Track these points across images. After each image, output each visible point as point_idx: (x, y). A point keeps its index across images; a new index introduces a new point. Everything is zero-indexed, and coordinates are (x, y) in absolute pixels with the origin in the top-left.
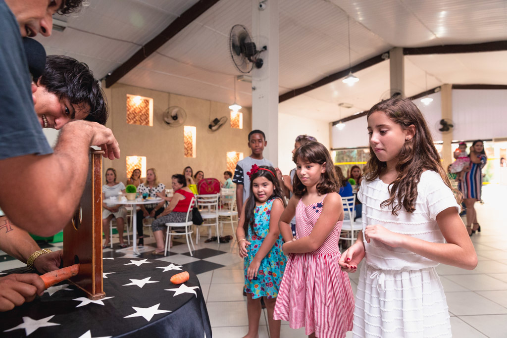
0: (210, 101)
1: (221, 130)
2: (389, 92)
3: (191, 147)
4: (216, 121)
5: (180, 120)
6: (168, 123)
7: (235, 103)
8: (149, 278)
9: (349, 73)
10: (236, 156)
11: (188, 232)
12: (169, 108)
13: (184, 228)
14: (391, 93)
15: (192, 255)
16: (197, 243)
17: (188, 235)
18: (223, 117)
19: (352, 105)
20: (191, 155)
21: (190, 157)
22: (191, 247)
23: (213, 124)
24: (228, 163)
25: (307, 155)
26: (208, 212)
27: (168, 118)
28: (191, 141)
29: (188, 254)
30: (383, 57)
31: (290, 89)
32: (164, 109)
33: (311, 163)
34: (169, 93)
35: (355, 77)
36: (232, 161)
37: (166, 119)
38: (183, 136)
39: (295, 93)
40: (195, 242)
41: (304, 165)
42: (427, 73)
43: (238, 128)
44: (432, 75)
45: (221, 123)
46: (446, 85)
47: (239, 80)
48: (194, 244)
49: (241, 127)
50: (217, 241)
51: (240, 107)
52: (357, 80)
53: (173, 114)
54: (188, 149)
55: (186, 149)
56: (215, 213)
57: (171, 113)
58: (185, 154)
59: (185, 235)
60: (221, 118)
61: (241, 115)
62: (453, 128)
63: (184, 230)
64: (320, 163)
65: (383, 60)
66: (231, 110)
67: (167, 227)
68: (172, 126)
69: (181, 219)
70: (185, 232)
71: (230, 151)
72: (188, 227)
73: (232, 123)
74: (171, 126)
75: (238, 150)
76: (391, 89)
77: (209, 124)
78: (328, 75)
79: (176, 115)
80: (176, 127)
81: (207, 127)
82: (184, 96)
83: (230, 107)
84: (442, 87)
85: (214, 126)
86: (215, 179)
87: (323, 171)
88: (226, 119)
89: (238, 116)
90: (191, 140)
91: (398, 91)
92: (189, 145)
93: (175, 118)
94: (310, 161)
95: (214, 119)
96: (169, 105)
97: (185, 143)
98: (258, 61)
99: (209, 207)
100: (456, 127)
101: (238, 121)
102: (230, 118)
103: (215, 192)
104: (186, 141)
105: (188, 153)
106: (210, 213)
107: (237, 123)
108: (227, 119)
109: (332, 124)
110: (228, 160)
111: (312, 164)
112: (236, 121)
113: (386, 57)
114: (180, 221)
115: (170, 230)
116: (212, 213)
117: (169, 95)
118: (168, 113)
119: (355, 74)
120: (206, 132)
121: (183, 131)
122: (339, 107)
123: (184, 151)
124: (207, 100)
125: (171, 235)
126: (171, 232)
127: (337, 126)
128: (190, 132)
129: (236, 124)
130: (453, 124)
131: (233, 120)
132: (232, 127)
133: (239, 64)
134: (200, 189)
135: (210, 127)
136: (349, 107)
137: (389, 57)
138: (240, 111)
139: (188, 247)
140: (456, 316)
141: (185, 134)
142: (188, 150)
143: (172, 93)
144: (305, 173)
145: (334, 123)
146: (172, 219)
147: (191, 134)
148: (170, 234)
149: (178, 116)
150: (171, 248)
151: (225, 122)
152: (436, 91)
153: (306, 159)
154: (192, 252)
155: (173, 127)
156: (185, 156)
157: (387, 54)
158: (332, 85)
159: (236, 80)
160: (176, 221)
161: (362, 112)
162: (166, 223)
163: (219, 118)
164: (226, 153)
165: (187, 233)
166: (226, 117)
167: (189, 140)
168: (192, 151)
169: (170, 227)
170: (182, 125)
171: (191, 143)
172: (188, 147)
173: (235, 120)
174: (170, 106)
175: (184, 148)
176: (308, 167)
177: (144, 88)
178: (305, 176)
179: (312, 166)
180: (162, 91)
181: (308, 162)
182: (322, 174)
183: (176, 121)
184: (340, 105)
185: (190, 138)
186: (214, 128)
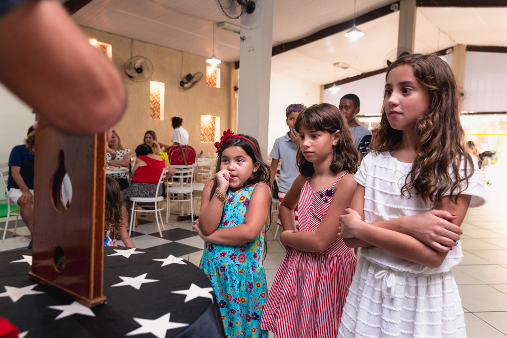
0: (182, 52)
1: (194, 88)
2: (396, 51)
3: (158, 108)
4: (189, 77)
5: (146, 74)
6: (131, 77)
7: (213, 57)
8: (145, 275)
9: (353, 25)
10: (212, 121)
11: (158, 209)
12: (131, 58)
13: (153, 204)
14: (398, 52)
15: (162, 236)
16: (167, 222)
17: (158, 212)
18: (198, 73)
19: (349, 65)
20: (158, 117)
21: (156, 119)
22: (161, 227)
23: (185, 80)
24: (201, 128)
25: (313, 120)
26: (180, 186)
27: (130, 70)
28: (158, 101)
29: (157, 235)
30: (391, 8)
31: (278, 42)
32: (126, 58)
33: (317, 130)
34: (132, 39)
35: (360, 31)
36: (207, 126)
37: (128, 71)
38: (149, 94)
39: (284, 47)
40: (164, 220)
41: (308, 133)
42: (439, 30)
43: (214, 86)
44: (445, 33)
45: (195, 79)
46: (459, 45)
47: (219, 28)
48: (164, 223)
49: (218, 86)
50: (191, 221)
51: (219, 62)
52: (361, 34)
53: (137, 65)
54: (154, 109)
55: (152, 109)
56: (189, 186)
57: (135, 64)
58: (151, 116)
59: (154, 213)
60: (195, 75)
61: (219, 71)
62: (463, 97)
63: (153, 206)
64: (331, 132)
65: (392, 11)
66: (209, 65)
67: (132, 202)
68: (136, 80)
69: (148, 192)
70: (154, 209)
71: (205, 114)
72: (158, 203)
73: (207, 81)
74: (134, 81)
75: (215, 113)
76: (399, 48)
77: (180, 80)
78: (324, 28)
79: (141, 67)
80: (140, 82)
81: (178, 84)
82: (151, 43)
83: (208, 61)
84: (454, 49)
85: (187, 83)
86: (189, 147)
87: (334, 143)
88: (200, 75)
89: (216, 72)
90: (159, 98)
91: (407, 51)
92: (156, 105)
93: (139, 70)
94: (316, 128)
95: (186, 74)
96: (131, 54)
97: (151, 102)
98: (249, 4)
99: (182, 180)
100: (467, 96)
101: (215, 79)
102: (206, 75)
103: (190, 162)
104: (152, 99)
105: (154, 115)
106: (182, 187)
107: (214, 81)
108: (202, 75)
109: (323, 87)
110: (202, 125)
111: (319, 132)
112: (213, 78)
113: (396, 7)
114: (148, 194)
115: (135, 206)
116: (185, 187)
117: (132, 42)
118: (131, 64)
119: (360, 27)
120: (176, 89)
121: (149, 87)
122: (333, 67)
123: (150, 112)
124: (178, 50)
125: (137, 212)
126: (137, 209)
127: (331, 89)
128: (157, 88)
129: (212, 83)
130: (464, 93)
131: (210, 77)
132: (207, 85)
133: (225, 7)
134: (171, 158)
135: (182, 84)
136: (345, 68)
137: (399, 9)
138: (219, 66)
139: (157, 226)
140: (470, 312)
141: (152, 91)
142: (154, 111)
143: (135, 39)
144: (309, 145)
145: (327, 86)
146: (138, 192)
147: (159, 91)
148: (136, 210)
149: (143, 69)
150: (136, 227)
151: (200, 79)
152: (447, 52)
153: (312, 125)
154: (162, 232)
155: (137, 82)
156: (151, 118)
157: (397, 5)
158: (328, 40)
159: (215, 27)
160: (142, 195)
161: (360, 74)
162: (131, 197)
163: (192, 74)
164: (200, 117)
165: (156, 210)
166: (201, 73)
167: (156, 98)
168: (159, 112)
169: (135, 202)
170: (147, 80)
171: (158, 103)
172: (154, 107)
173: (212, 76)
174: (134, 55)
175: (149, 108)
176: (314, 137)
177: (100, 31)
178: (309, 150)
179: (319, 135)
180: (123, 36)
181: (314, 130)
182: (333, 146)
183: (141, 74)
184: (335, 64)
185: (158, 96)
186: (186, 86)
